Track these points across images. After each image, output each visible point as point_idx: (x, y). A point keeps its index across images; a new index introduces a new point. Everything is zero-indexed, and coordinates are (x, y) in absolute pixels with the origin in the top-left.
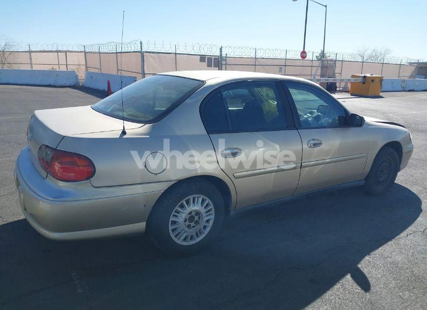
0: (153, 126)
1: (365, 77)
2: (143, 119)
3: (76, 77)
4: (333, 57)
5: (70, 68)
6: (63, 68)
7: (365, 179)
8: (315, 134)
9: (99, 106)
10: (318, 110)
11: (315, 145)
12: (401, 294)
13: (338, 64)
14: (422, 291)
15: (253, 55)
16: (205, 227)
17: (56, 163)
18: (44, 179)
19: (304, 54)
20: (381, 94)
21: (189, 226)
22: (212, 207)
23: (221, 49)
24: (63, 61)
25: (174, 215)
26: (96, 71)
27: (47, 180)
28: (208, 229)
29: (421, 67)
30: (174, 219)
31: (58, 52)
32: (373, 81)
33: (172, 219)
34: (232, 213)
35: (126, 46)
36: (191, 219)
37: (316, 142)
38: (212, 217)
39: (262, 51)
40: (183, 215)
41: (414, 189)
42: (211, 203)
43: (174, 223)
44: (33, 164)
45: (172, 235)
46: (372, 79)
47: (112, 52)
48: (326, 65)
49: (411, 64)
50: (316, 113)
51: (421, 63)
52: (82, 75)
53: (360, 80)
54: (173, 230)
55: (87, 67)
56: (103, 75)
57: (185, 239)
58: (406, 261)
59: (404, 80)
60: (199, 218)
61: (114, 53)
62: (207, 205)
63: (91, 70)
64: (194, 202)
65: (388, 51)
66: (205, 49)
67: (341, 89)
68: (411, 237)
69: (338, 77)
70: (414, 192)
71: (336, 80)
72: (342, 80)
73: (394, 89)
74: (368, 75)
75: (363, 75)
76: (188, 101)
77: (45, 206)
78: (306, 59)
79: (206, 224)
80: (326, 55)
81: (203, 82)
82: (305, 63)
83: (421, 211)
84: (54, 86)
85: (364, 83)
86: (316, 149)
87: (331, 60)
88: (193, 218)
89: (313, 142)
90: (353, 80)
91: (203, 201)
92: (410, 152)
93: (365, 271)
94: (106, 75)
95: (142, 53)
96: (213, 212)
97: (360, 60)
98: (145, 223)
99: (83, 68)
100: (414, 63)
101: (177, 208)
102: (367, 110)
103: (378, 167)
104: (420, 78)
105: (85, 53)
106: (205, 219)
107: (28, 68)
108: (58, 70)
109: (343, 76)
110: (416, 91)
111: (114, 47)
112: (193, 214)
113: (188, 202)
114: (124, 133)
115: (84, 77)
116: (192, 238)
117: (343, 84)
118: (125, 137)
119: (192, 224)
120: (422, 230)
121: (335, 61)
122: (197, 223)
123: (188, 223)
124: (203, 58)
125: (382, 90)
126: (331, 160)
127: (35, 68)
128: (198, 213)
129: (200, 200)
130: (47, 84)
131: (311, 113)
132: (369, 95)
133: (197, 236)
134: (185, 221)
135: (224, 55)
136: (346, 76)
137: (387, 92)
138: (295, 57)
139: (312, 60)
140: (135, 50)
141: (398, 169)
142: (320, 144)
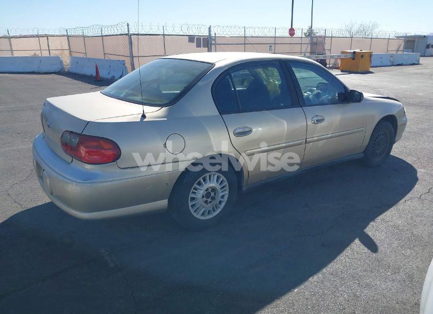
0: (169, 109)
1: (354, 52)
2: (158, 103)
3: (61, 62)
4: (322, 33)
5: (53, 53)
6: (45, 54)
7: (364, 152)
8: (318, 111)
9: (111, 91)
10: (317, 88)
11: (318, 121)
12: (403, 252)
13: (327, 41)
14: (421, 248)
15: (242, 34)
16: (220, 202)
17: (82, 148)
18: (69, 163)
19: (292, 32)
20: (371, 70)
21: (206, 202)
22: (226, 183)
23: (210, 28)
24: (45, 47)
25: (193, 192)
26: (82, 56)
27: (73, 164)
28: (223, 204)
29: (408, 41)
30: (193, 196)
31: (38, 36)
32: (362, 56)
33: (191, 195)
34: (244, 189)
35: (112, 29)
36: (208, 195)
37: (320, 118)
38: (227, 192)
39: (251, 29)
40: (201, 192)
41: (409, 160)
42: (225, 180)
43: (193, 199)
44: (52, 150)
45: (192, 211)
46: (362, 54)
47: (97, 35)
48: (315, 42)
49: (398, 38)
50: (316, 91)
51: (409, 37)
52: (66, 60)
53: (350, 56)
54: (193, 206)
55: (70, 52)
56: (89, 59)
57: (203, 214)
58: (406, 223)
59: (393, 54)
60: (215, 194)
61: (100, 36)
62: (221, 182)
63: (75, 55)
64: (210, 179)
65: (375, 26)
66: (194, 29)
67: (331, 66)
68: (409, 203)
69: (328, 54)
70: (410, 163)
71: (326, 57)
72: (332, 57)
73: (382, 64)
74: (358, 51)
75: (352, 51)
76: (200, 83)
77: (74, 189)
78: (295, 36)
79: (222, 200)
80: (315, 31)
81: (213, 65)
82: (293, 40)
83: (417, 179)
84: (39, 73)
85: (354, 59)
86: (320, 125)
87: (320, 37)
88: (210, 195)
89: (316, 118)
90: (343, 56)
91: (218, 178)
92: (405, 124)
93: (370, 234)
94: (92, 59)
95: (129, 35)
96: (227, 188)
97: (348, 35)
98: (167, 200)
99: (67, 52)
100: (402, 37)
101: (195, 185)
102: (359, 86)
103: (375, 141)
104: (408, 52)
105: (68, 36)
106: (221, 194)
107: (8, 55)
108: (40, 55)
109: (333, 52)
110: (405, 65)
111: (99, 30)
112: (210, 190)
113: (204, 180)
114: (144, 116)
115: (68, 62)
116: (209, 213)
117: (332, 61)
118: (145, 120)
119: (209, 200)
120: (419, 196)
121: (325, 37)
122: (213, 198)
123: (205, 199)
124: (191, 38)
125: (372, 65)
126: (333, 135)
127: (16, 54)
128: (214, 190)
129: (216, 177)
130: (30, 71)
131: (311, 91)
132: (359, 71)
133: (214, 210)
134: (203, 197)
135: (213, 35)
136: (336, 52)
137: (376, 67)
138: (284, 35)
139: (302, 38)
140: (122, 33)
141: (393, 142)
142: (322, 120)
